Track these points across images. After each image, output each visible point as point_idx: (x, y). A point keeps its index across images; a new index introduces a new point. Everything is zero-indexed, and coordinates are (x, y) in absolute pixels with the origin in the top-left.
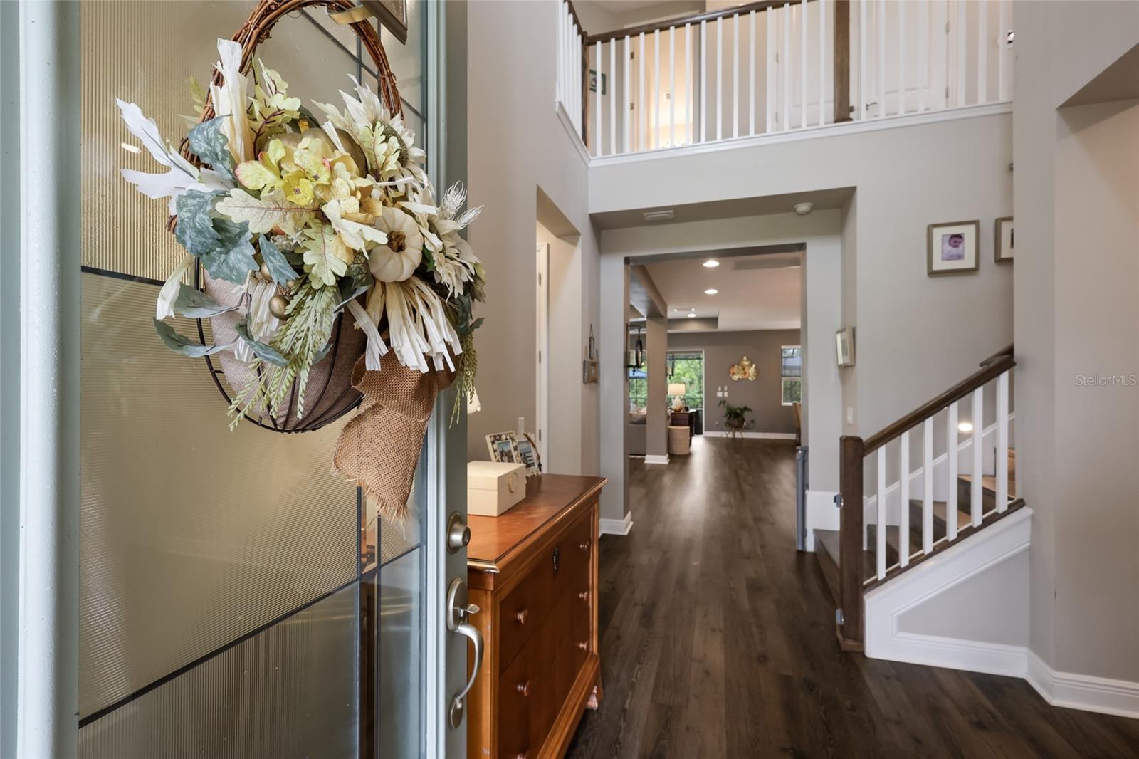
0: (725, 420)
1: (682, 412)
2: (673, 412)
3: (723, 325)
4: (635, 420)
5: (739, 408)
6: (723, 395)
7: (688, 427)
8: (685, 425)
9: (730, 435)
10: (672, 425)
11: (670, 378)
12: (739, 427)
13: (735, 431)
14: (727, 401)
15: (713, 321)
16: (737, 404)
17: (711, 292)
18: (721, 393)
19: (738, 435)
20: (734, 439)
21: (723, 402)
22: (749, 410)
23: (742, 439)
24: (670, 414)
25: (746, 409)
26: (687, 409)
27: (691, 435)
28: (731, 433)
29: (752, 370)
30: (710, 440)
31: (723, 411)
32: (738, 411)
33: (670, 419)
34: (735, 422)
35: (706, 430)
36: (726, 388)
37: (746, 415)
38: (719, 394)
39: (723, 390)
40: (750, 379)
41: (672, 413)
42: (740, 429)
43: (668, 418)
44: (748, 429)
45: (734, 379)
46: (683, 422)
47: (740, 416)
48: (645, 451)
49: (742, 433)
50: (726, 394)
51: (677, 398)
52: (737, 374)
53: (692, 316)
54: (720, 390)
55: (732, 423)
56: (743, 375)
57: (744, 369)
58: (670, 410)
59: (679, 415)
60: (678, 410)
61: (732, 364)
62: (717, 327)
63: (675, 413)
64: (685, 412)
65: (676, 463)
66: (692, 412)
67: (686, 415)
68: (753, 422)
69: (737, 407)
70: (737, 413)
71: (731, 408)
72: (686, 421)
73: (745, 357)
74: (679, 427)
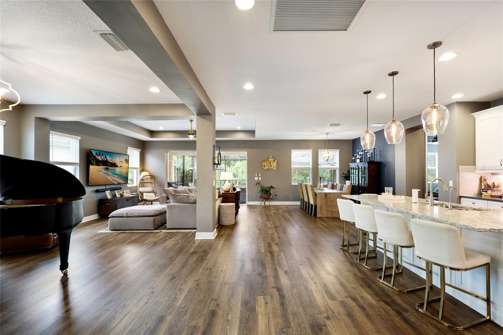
0: (259, 194)
1: (230, 192)
2: (224, 192)
3: (259, 136)
4: (191, 201)
5: (268, 187)
6: (258, 178)
7: (234, 204)
8: (231, 202)
10: (223, 202)
12: (267, 199)
13: (265, 201)
14: (260, 182)
15: (252, 132)
16: (267, 185)
17: (248, 86)
18: (257, 178)
19: (267, 203)
20: (265, 207)
21: (258, 183)
22: (273, 188)
23: (270, 206)
25: (271, 187)
26: (234, 189)
27: (237, 207)
28: (263, 202)
29: (275, 164)
30: (249, 206)
31: (259, 189)
32: (267, 189)
33: (222, 198)
34: (266, 196)
35: (248, 201)
36: (260, 175)
37: (272, 191)
38: (256, 178)
39: (258, 176)
40: (274, 169)
41: (223, 193)
42: (269, 200)
43: (220, 197)
44: (273, 200)
45: (265, 169)
46: (231, 200)
47: (268, 192)
48: (195, 229)
49: (270, 202)
50: (260, 178)
51: (227, 182)
52: (266, 166)
53: (239, 128)
54: (256, 176)
55: (264, 196)
56: (270, 167)
57: (270, 163)
58: (222, 192)
59: (228, 194)
60: (227, 190)
61: (264, 160)
62: (254, 137)
63: (225, 193)
64: (233, 192)
65: (222, 236)
66: (237, 192)
67: (233, 194)
68: (276, 195)
69: (266, 187)
70: (267, 190)
71: (263, 187)
72: (233, 198)
73: (271, 156)
74: (228, 203)
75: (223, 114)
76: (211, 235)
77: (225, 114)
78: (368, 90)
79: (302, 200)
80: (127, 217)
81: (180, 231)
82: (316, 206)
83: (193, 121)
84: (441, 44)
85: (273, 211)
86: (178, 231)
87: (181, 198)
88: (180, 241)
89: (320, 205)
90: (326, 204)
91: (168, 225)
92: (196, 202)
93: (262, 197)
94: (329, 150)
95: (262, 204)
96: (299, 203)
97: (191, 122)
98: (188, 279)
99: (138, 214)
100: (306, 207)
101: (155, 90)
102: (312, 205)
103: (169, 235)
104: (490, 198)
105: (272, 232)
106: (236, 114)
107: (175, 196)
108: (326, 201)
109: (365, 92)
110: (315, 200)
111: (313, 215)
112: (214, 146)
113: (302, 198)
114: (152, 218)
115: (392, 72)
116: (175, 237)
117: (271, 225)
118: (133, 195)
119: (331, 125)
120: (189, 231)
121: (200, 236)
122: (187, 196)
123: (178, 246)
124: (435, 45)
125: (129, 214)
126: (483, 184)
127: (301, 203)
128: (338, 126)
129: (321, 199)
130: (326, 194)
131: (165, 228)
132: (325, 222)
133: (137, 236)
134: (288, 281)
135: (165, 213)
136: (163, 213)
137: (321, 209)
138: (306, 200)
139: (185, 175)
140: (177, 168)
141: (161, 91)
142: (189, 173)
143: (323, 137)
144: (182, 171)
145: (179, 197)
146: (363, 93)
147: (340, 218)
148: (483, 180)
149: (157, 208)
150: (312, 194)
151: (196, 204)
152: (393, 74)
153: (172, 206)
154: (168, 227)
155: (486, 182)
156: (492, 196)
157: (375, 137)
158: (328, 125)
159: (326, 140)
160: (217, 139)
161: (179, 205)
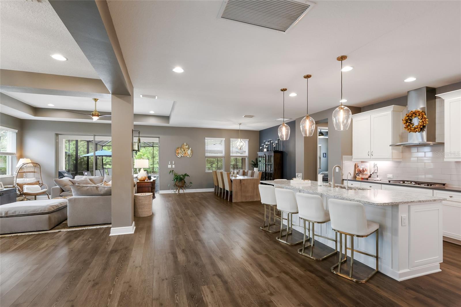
0: (173, 183)
1: (146, 181)
2: (138, 181)
3: (174, 122)
4: (102, 193)
5: (182, 175)
6: (172, 166)
7: (152, 193)
8: (149, 192)
9: (177, 192)
10: (138, 192)
11: (136, 153)
12: (182, 187)
13: (180, 189)
14: (174, 170)
15: (167, 118)
16: (181, 172)
17: (178, 70)
18: (171, 165)
19: (181, 191)
20: (180, 195)
21: (172, 171)
22: (188, 175)
23: (184, 194)
24: (136, 183)
25: (186, 175)
26: (149, 178)
28: (177, 190)
29: (189, 152)
30: (164, 195)
31: (172, 177)
32: (182, 176)
33: (136, 187)
34: (180, 184)
35: (160, 190)
36: (173, 163)
37: (186, 179)
38: (170, 166)
39: (171, 164)
40: (188, 156)
41: (138, 183)
42: (183, 188)
43: (134, 186)
44: (187, 187)
45: (178, 156)
46: (147, 189)
47: (183, 180)
48: (110, 224)
49: (184, 190)
50: (174, 166)
51: (142, 170)
52: (180, 153)
53: (152, 112)
54: (170, 163)
55: (178, 184)
56: (184, 154)
57: (184, 150)
58: (136, 181)
59: (144, 183)
60: (142, 179)
61: (177, 147)
62: (168, 123)
63: (140, 183)
64: (148, 181)
65: (142, 229)
66: (153, 180)
67: (150, 183)
68: (191, 183)
69: (181, 174)
70: (181, 178)
71: (177, 175)
72: (149, 188)
73: (185, 144)
74: (144, 193)
75: (141, 96)
76: (130, 230)
77: (143, 96)
78: (285, 88)
79: (217, 187)
80: (7, 217)
81: (86, 228)
82: (231, 192)
83: (98, 100)
84: (347, 58)
85: (189, 199)
86: (84, 228)
87: (88, 189)
88: (90, 239)
89: (235, 191)
90: (241, 190)
91: (69, 222)
92: (111, 193)
93: (176, 186)
94: (241, 139)
95: (176, 192)
96: (212, 190)
97: (96, 101)
98: (116, 282)
99: (25, 212)
100: (221, 193)
101: (59, 57)
102: (227, 191)
103: (72, 234)
104: (361, 180)
105: (195, 220)
106: (156, 97)
107: (79, 188)
108: (241, 186)
109: (282, 89)
110: (231, 186)
111: (228, 201)
112: (133, 131)
113: (217, 185)
114: (47, 216)
115: (307, 75)
116: (83, 236)
117: (192, 213)
118: (7, 187)
119: (245, 116)
120: (98, 227)
121: (116, 232)
122: (96, 187)
123: (90, 246)
124: (342, 58)
125: (9, 213)
126: (356, 169)
127: (215, 190)
128: (251, 117)
129: (236, 185)
130: (241, 180)
131: (66, 226)
132: (241, 206)
133: (25, 240)
134: (225, 266)
135: (65, 207)
136: (61, 208)
137: (236, 195)
138: (221, 186)
139: (78, 162)
140: (68, 154)
141: (67, 59)
142: (84, 160)
143: (236, 127)
144: (74, 158)
145: (86, 189)
146: (281, 90)
147: (261, 202)
148: (356, 167)
149: (53, 203)
150: (228, 181)
151: (111, 195)
152: (308, 77)
153: (75, 199)
154: (69, 225)
155: (358, 168)
156: (362, 179)
157: (290, 130)
158: (243, 117)
159: (239, 130)
160: (136, 123)
161: (84, 198)
